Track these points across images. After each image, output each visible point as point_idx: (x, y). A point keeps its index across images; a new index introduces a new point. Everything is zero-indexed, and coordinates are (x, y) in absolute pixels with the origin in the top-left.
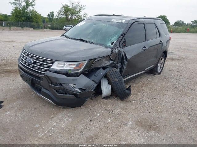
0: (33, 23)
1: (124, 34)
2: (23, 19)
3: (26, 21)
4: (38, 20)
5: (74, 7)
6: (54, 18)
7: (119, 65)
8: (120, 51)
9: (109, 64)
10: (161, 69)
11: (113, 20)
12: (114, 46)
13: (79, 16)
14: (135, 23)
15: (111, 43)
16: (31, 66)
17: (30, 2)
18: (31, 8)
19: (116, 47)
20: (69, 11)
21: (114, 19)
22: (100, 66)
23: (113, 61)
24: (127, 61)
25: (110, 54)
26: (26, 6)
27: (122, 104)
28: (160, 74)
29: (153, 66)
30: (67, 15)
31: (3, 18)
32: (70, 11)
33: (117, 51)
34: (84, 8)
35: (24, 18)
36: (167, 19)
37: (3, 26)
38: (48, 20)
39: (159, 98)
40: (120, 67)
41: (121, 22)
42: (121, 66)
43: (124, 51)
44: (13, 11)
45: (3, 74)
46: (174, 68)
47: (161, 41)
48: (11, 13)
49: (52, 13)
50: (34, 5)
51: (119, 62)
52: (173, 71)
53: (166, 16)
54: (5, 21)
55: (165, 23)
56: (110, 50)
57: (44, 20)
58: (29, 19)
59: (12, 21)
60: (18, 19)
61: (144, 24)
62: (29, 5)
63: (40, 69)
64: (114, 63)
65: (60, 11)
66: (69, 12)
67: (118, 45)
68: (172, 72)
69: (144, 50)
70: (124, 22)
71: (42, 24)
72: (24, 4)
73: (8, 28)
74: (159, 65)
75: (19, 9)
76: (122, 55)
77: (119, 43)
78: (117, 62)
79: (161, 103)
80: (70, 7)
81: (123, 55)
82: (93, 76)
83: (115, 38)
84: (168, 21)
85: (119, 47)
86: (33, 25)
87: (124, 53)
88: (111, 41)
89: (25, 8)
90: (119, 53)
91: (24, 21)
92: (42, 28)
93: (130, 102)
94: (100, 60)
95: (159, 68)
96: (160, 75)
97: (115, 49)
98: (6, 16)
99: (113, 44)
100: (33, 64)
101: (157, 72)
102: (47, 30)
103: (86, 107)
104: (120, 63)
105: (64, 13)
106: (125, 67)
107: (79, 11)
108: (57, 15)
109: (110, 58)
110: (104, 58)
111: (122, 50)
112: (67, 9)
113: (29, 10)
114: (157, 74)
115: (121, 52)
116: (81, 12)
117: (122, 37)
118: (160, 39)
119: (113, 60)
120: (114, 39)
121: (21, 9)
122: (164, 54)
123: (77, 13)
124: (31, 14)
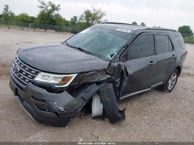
0: (56, 26)
1: (127, 45)
2: (47, 21)
3: (50, 24)
4: (61, 23)
5: (96, 13)
6: (77, 22)
7: (118, 80)
8: (119, 65)
9: (105, 78)
10: (173, 86)
11: (118, 29)
12: (113, 58)
13: (99, 21)
14: (142, 34)
15: (111, 55)
16: (17, 74)
17: (55, 7)
18: (56, 12)
19: (115, 60)
20: (90, 16)
21: (120, 28)
22: (93, 81)
23: (111, 76)
24: (127, 76)
25: (106, 67)
26: (52, 10)
27: (114, 129)
28: (170, 91)
29: (162, 82)
30: (88, 20)
31: (30, 20)
32: (92, 16)
33: (116, 64)
34: (105, 14)
35: (49, 21)
36: (191, 29)
37: (29, 28)
38: (71, 23)
39: (161, 125)
40: (119, 83)
41: (126, 32)
42: (121, 81)
43: (124, 65)
44: (39, 14)
45: (4, 76)
46: (189, 86)
47: (173, 56)
48: (38, 16)
49: (76, 17)
50: (59, 9)
51: (118, 77)
52: (187, 89)
53: (190, 26)
54: (32, 23)
55: (181, 35)
56: (108, 63)
57: (67, 24)
58: (53, 22)
59: (37, 23)
60: (43, 21)
61: (154, 35)
62: (55, 10)
63: (24, 79)
64: (112, 78)
65: (82, 16)
66: (90, 18)
67: (119, 58)
68: (185, 90)
69: (151, 65)
70: (129, 32)
71: (64, 27)
72: (50, 8)
73: (33, 29)
74: (169, 81)
75: (45, 12)
76: (122, 70)
77: (120, 55)
78: (116, 76)
79: (162, 132)
80: (92, 13)
81: (124, 70)
82: (83, 92)
83: (116, 49)
84: (192, 32)
85: (119, 60)
86: (56, 28)
87: (125, 67)
88: (111, 52)
89: (50, 12)
90: (119, 67)
91: (48, 23)
92: (63, 31)
93: (124, 127)
94: (94, 73)
95: (170, 85)
96: (170, 93)
97: (114, 62)
98: (33, 18)
99: (113, 57)
100: (19, 72)
101: (167, 89)
102: (68, 33)
103: (70, 128)
104: (120, 79)
105: (85, 18)
106: (125, 84)
107: (101, 16)
108: (79, 20)
109: (107, 72)
110: (99, 72)
111: (122, 64)
112: (88, 14)
113: (54, 14)
114: (166, 92)
115: (121, 66)
116: (102, 18)
117: (124, 49)
118: (173, 53)
119: (111, 74)
120: (115, 51)
121: (47, 12)
122: (177, 70)
123: (98, 18)
124: (56, 18)
